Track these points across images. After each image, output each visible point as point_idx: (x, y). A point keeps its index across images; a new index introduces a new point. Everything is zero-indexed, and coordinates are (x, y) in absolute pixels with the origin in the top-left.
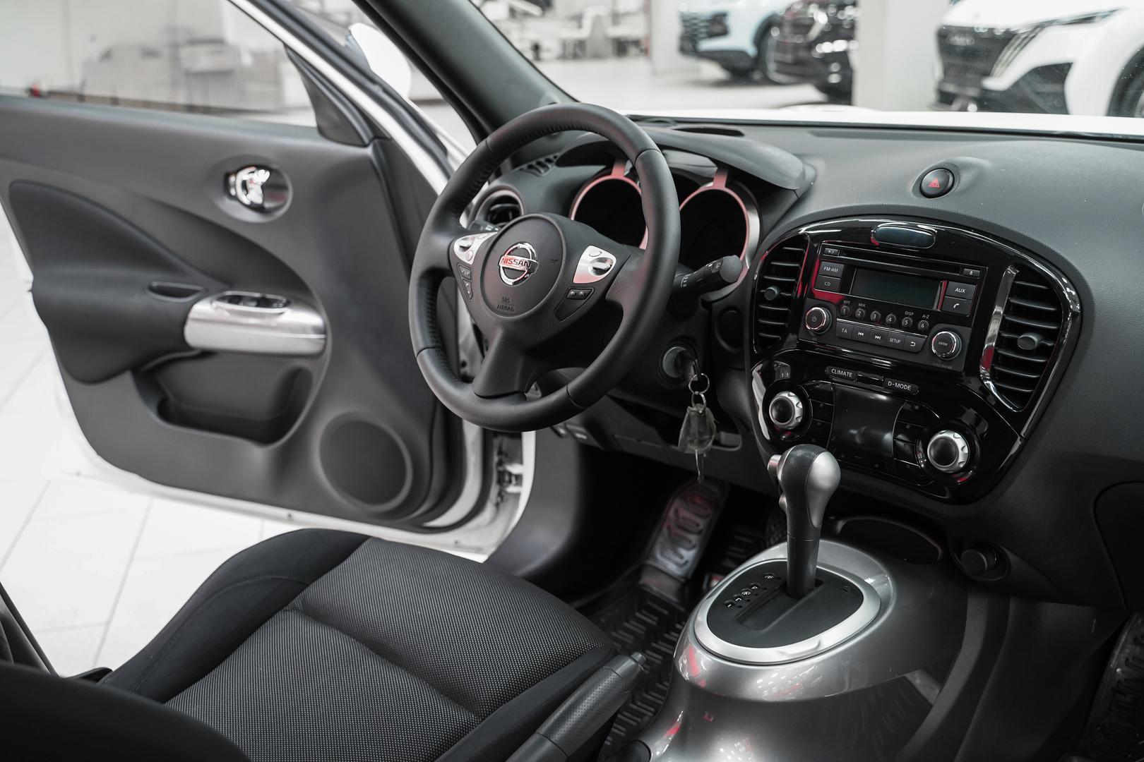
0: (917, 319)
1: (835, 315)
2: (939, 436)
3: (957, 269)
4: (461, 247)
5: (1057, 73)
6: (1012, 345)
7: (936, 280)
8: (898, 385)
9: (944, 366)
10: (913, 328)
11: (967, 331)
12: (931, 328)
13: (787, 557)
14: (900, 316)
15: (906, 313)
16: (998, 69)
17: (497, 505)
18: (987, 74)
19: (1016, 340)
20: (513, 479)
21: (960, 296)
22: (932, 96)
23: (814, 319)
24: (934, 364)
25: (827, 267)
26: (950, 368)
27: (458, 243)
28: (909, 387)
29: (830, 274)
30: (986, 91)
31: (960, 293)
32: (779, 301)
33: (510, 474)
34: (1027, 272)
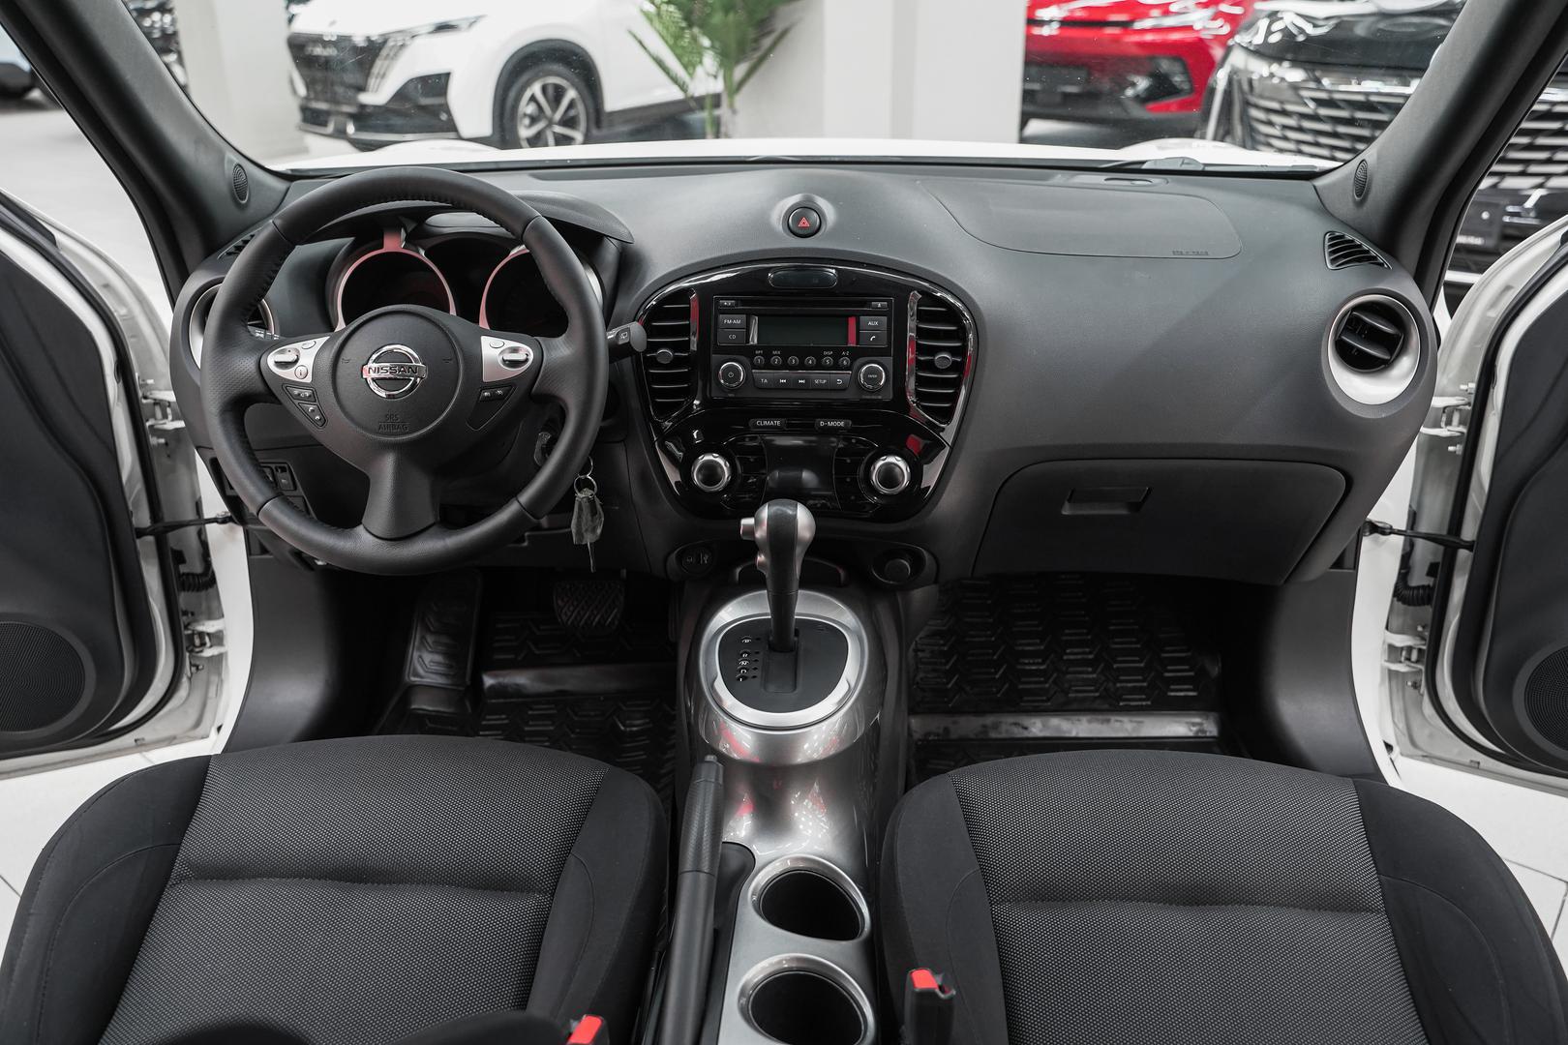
0: (837, 356)
1: (749, 367)
2: (880, 463)
3: (864, 304)
4: (276, 362)
5: (437, 84)
6: (930, 366)
7: (847, 316)
8: (831, 424)
9: (873, 397)
10: (836, 366)
11: (889, 361)
12: (852, 363)
13: (769, 611)
14: (819, 356)
15: (825, 353)
16: (372, 82)
17: (190, 679)
18: (362, 89)
19: (933, 361)
20: (207, 639)
21: (874, 328)
22: (296, 116)
23: (731, 374)
24: (864, 397)
25: (727, 320)
26: (880, 397)
27: (271, 359)
28: (842, 424)
29: (732, 327)
30: (363, 106)
31: (874, 325)
32: (676, 362)
33: (201, 635)
34: (928, 297)
